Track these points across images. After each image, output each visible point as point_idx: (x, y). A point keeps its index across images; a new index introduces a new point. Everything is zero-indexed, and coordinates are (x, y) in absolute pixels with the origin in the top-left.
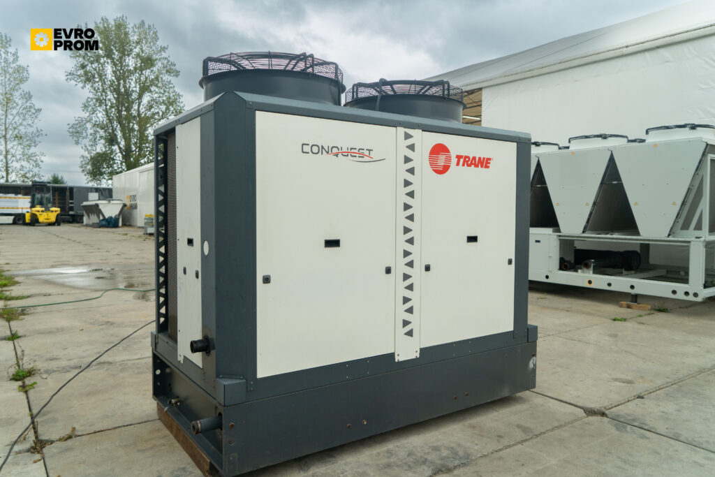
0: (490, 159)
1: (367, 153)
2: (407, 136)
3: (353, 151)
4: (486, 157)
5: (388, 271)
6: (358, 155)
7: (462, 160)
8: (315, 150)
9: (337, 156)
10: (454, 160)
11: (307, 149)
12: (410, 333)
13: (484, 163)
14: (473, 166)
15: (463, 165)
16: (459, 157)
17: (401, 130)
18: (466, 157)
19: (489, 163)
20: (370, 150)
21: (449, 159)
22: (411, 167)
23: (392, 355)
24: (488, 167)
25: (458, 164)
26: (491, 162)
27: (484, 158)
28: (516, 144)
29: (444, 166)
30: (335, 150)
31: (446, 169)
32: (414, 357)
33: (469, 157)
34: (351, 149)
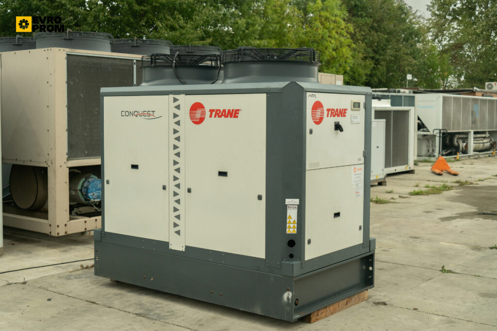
0: (239, 110)
1: (152, 113)
2: (175, 100)
3: (145, 113)
4: (235, 108)
5: (164, 188)
6: (147, 115)
7: (214, 113)
8: (127, 114)
9: (137, 116)
10: (208, 114)
11: (123, 113)
12: (178, 232)
13: (233, 114)
14: (223, 117)
15: (215, 117)
16: (211, 111)
17: (171, 97)
18: (217, 110)
19: (238, 113)
20: (153, 112)
21: (204, 113)
22: (177, 120)
23: (167, 244)
24: (237, 117)
25: (211, 116)
26: (240, 112)
27: (233, 110)
28: (265, 94)
29: (200, 118)
30: (136, 113)
31: (201, 120)
32: (181, 250)
33: (220, 110)
34: (144, 112)
